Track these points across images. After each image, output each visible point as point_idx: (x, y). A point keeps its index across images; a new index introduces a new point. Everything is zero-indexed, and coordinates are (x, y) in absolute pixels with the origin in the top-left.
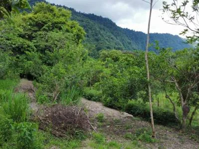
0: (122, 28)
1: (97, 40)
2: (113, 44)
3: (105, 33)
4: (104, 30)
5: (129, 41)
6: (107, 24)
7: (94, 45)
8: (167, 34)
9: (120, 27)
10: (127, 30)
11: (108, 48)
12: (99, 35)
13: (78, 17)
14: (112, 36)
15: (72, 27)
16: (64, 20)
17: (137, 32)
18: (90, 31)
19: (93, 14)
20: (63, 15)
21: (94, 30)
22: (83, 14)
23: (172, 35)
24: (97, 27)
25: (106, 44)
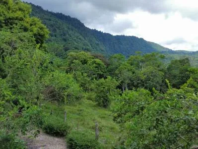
0: (90, 29)
1: (65, 40)
2: (81, 45)
3: (73, 33)
4: (72, 30)
5: (97, 42)
6: (76, 24)
7: (62, 45)
8: (133, 36)
9: (88, 28)
10: (95, 31)
11: (76, 48)
12: (67, 36)
13: (45, 16)
14: (81, 37)
15: (31, 25)
16: (22, 16)
17: (105, 33)
18: (58, 31)
19: (61, 14)
20: (20, 9)
21: (62, 29)
22: (50, 12)
23: (137, 38)
24: (65, 26)
25: (74, 44)
